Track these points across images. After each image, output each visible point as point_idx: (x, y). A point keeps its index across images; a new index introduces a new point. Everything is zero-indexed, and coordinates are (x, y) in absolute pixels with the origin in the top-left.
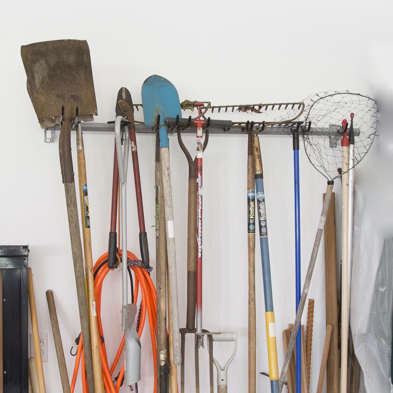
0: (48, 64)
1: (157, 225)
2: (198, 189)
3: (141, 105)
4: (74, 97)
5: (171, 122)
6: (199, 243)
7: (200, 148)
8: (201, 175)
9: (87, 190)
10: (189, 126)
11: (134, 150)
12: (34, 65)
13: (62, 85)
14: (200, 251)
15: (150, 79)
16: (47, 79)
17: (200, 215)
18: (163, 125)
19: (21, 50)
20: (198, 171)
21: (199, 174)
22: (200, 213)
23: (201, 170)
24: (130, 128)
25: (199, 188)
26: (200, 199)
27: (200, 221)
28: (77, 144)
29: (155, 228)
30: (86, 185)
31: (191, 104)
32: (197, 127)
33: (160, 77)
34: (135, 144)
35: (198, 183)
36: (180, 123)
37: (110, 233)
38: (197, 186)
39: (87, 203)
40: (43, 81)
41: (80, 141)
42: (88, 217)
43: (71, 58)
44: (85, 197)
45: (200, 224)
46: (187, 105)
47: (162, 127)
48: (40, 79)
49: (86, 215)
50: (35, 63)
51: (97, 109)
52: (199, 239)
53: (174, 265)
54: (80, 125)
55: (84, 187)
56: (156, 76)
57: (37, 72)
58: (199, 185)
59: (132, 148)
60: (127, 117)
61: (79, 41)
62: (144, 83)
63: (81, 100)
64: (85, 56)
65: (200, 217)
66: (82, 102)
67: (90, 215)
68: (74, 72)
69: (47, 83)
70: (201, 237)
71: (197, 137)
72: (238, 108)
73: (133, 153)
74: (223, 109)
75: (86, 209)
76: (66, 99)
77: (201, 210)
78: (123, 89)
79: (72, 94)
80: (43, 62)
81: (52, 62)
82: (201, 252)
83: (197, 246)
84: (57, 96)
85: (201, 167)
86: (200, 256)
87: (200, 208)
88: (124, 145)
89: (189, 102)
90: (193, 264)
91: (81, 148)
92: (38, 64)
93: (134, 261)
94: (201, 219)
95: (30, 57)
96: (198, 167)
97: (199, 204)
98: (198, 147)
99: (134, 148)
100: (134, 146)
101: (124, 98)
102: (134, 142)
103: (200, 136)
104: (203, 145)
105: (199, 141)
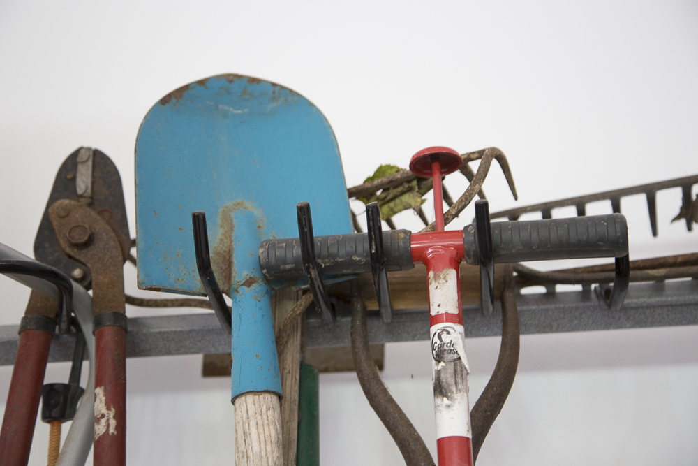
7: (447, 379)
24: (97, 324)
32: (427, 267)
33: (254, 81)
34: (114, 400)
47: (245, 290)
59: (98, 422)
60: (86, 272)
71: (433, 322)
78: (84, 156)
98: (438, 372)
99: (103, 421)
100: (104, 411)
101: (80, 191)
102: (105, 391)
103: (442, 311)
104: (464, 361)
105: (442, 345)
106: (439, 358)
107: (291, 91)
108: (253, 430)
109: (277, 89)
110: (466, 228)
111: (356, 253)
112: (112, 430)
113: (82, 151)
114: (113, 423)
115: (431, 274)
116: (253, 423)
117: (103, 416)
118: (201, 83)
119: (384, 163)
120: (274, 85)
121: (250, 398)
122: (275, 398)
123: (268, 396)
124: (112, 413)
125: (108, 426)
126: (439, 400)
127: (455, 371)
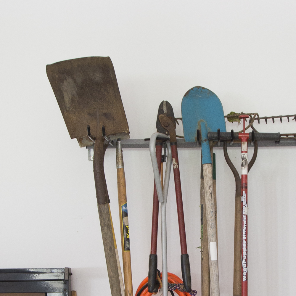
0: (75, 82)
1: (202, 246)
2: (242, 208)
3: (181, 119)
4: (106, 115)
5: (213, 137)
6: (244, 266)
7: (244, 163)
8: (246, 193)
9: (127, 210)
10: (232, 140)
11: (175, 167)
12: (61, 84)
13: (92, 103)
14: (245, 274)
15: (192, 91)
16: (77, 97)
17: (244, 236)
18: (205, 140)
19: (47, 69)
20: (242, 188)
21: (244, 192)
22: (244, 233)
23: (246, 187)
24: (171, 144)
25: (244, 207)
26: (245, 218)
27: (244, 242)
28: (117, 162)
29: (200, 250)
30: (126, 205)
31: (237, 116)
32: (241, 140)
33: (203, 88)
34: (177, 161)
35: (242, 202)
36: (223, 137)
37: (150, 256)
38: (242, 205)
39: (126, 225)
40: (73, 100)
41: (120, 160)
42: (128, 239)
43: (97, 75)
44: (125, 218)
45: (244, 245)
46: (233, 117)
47: (204, 142)
48: (69, 98)
49: (125, 236)
50: (62, 82)
51: (128, 127)
52: (244, 262)
53: (217, 289)
54: (119, 142)
55: (124, 208)
56: (198, 87)
57: (66, 91)
58: (244, 204)
59: (174, 165)
60: (168, 132)
61: (103, 58)
62: (185, 95)
63: (113, 118)
64: (111, 73)
65: (244, 238)
66: (114, 120)
67: (130, 236)
68: (102, 90)
69: (78, 101)
70: (246, 260)
71: (242, 152)
72: (293, 117)
73: (174, 170)
74: (277, 120)
75: (125, 230)
76: (98, 117)
77: (247, 230)
78: (164, 103)
79: (104, 112)
80: (70, 80)
81: (79, 80)
82: (247, 276)
83: (242, 269)
84: (89, 114)
85: (246, 184)
86: (244, 279)
87: (245, 228)
88: (166, 163)
89: (235, 114)
90: (238, 288)
91: (120, 167)
92: (65, 83)
93: (176, 285)
94: (246, 240)
95: (57, 76)
96: (242, 184)
97: (243, 224)
98: (242, 163)
99: (175, 165)
100: (175, 163)
101: (164, 112)
102: (175, 159)
103: (244, 150)
104: (247, 160)
105: (244, 157)
106: (243, 159)
107: (212, 92)
108: (207, 171)
109: (209, 91)
110: (250, 133)
111: (227, 137)
112: (177, 167)
113: (164, 102)
114: (177, 166)
115: (242, 142)
116: (207, 169)
117: (175, 164)
118: (192, 89)
119: (232, 111)
120: (208, 90)
121: (206, 165)
122: (211, 164)
123: (210, 164)
124: (177, 164)
125: (176, 166)
126: (242, 168)
127: (246, 163)
